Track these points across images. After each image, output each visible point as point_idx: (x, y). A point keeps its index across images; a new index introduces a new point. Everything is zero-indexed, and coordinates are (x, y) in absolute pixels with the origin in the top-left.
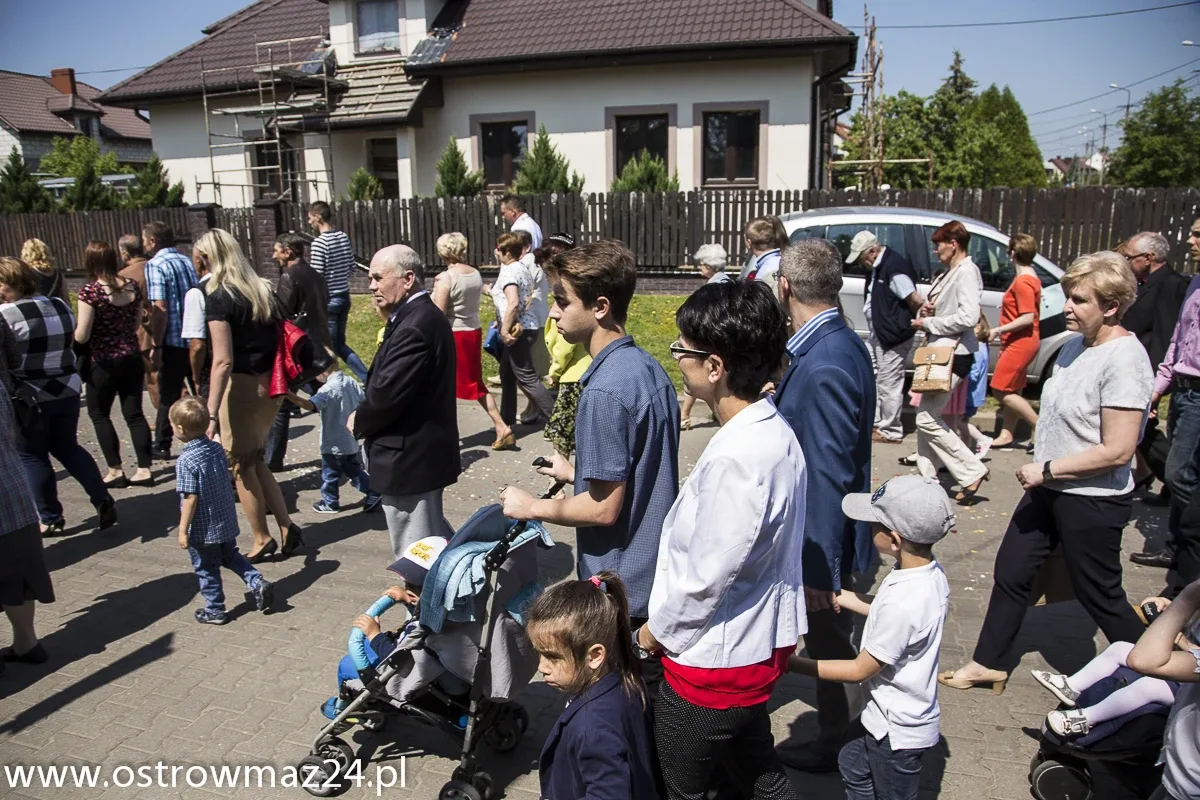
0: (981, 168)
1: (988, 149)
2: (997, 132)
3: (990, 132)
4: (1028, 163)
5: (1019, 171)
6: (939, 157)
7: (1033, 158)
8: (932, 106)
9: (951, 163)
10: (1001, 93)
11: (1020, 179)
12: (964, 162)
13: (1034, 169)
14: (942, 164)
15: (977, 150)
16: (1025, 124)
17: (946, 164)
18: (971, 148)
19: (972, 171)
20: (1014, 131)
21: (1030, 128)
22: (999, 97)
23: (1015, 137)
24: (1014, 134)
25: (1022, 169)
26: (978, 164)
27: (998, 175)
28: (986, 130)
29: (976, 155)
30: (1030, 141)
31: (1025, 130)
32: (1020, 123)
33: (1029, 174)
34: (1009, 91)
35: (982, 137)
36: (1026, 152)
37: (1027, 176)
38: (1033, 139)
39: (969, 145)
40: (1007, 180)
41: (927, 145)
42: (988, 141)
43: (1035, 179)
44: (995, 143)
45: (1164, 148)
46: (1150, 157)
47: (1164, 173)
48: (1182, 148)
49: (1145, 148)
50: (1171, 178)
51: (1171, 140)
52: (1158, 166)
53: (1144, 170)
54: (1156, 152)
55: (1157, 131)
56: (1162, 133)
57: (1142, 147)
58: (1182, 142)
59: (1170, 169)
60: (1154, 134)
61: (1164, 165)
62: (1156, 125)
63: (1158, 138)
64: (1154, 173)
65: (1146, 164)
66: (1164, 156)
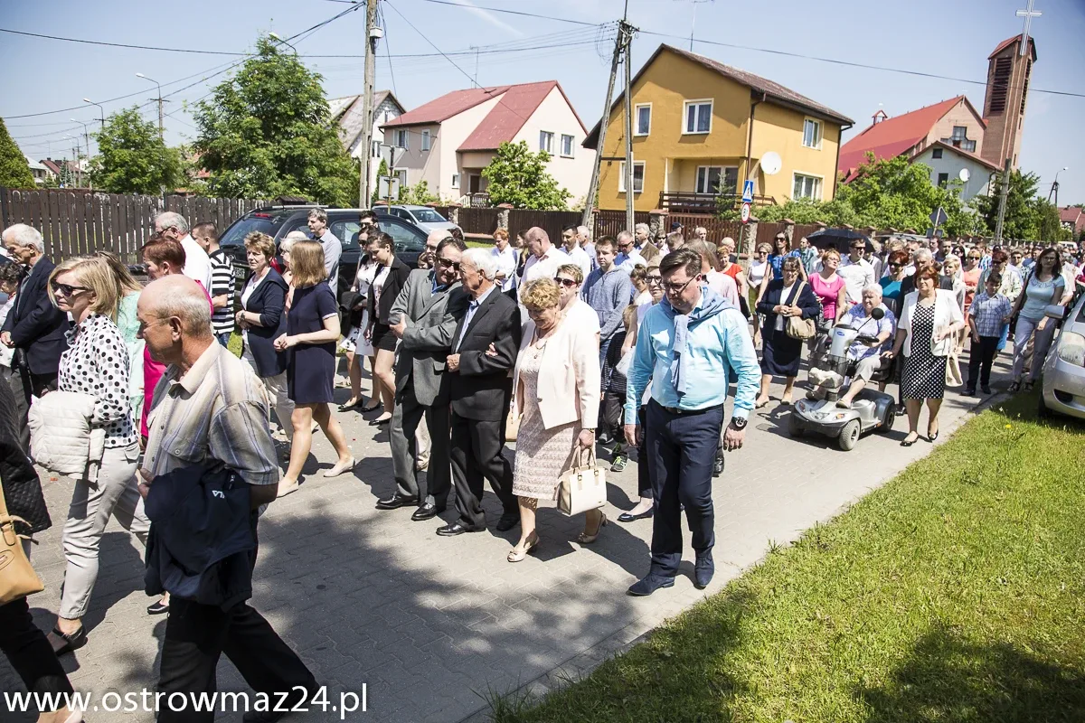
4: (13, 163)
7: (17, 159)
13: (19, 169)
25: (7, 169)
33: (15, 174)
36: (8, 152)
37: (12, 176)
43: (21, 179)
45: (132, 160)
46: (122, 166)
47: (136, 181)
48: (145, 161)
49: (117, 159)
50: (142, 185)
51: (136, 153)
52: (130, 174)
53: (120, 177)
54: (127, 162)
55: (125, 146)
56: (128, 148)
57: (114, 157)
58: (146, 157)
59: (140, 178)
60: (122, 148)
61: (135, 174)
62: (123, 141)
63: (126, 151)
64: (127, 180)
65: (121, 172)
66: (133, 166)
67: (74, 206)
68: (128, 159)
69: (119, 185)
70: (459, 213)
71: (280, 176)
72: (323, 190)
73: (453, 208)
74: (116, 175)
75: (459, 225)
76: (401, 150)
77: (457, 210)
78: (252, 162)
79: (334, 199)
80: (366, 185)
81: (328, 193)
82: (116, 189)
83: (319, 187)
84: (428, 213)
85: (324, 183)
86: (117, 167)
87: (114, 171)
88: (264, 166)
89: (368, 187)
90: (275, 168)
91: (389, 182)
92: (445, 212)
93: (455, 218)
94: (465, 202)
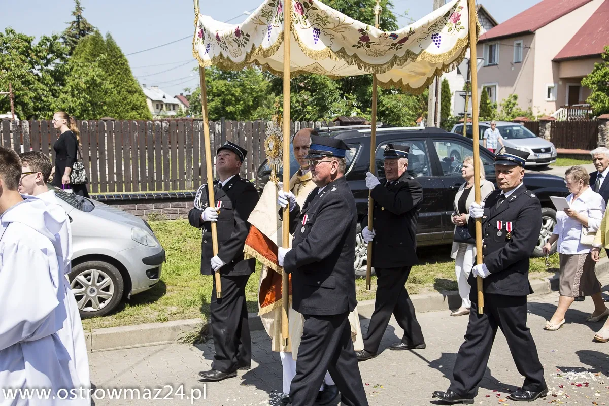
0: (90, 102)
1: (93, 85)
2: (100, 71)
3: (94, 71)
4: (134, 98)
5: (125, 104)
6: (50, 90)
7: (136, 95)
8: (40, 44)
9: (62, 96)
10: (105, 38)
11: (127, 111)
12: (73, 96)
13: (138, 103)
14: (54, 95)
15: (83, 86)
16: (127, 65)
17: (58, 97)
18: (78, 83)
19: (81, 104)
20: (118, 71)
21: (132, 69)
22: (103, 41)
23: (120, 76)
24: (119, 73)
25: (129, 104)
26: (85, 98)
27: (105, 108)
28: (91, 69)
29: (84, 90)
30: (132, 80)
31: (127, 71)
32: (123, 64)
33: (135, 108)
34: (111, 38)
35: (87, 74)
36: (130, 89)
37: (133, 109)
38: (135, 79)
39: (76, 80)
40: (116, 113)
41: (38, 80)
42: (93, 79)
43: (140, 111)
44: (99, 80)
45: (228, 90)
46: (219, 96)
47: (230, 109)
48: (238, 90)
49: (215, 90)
50: (235, 113)
51: (230, 83)
52: (225, 103)
53: (216, 106)
54: (223, 92)
55: (221, 77)
56: (225, 78)
57: (212, 87)
58: (240, 85)
59: (234, 106)
60: (218, 80)
61: (229, 103)
62: (221, 72)
63: (222, 82)
64: (224, 108)
65: (217, 102)
66: (227, 95)
67: (136, 134)
68: (223, 89)
69: (217, 113)
70: (552, 127)
71: (342, 96)
72: (387, 109)
73: (544, 122)
74: (213, 104)
75: (551, 140)
76: (479, 61)
77: (549, 124)
78: (314, 83)
79: (398, 118)
80: (434, 101)
81: (393, 112)
82: (213, 117)
83: (384, 106)
84: (515, 128)
85: (388, 102)
86: (214, 97)
87: (212, 101)
88: (326, 86)
89: (436, 103)
90: (337, 88)
91: (465, 97)
92: (535, 127)
93: (547, 133)
94: (562, 115)
